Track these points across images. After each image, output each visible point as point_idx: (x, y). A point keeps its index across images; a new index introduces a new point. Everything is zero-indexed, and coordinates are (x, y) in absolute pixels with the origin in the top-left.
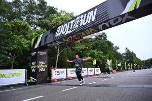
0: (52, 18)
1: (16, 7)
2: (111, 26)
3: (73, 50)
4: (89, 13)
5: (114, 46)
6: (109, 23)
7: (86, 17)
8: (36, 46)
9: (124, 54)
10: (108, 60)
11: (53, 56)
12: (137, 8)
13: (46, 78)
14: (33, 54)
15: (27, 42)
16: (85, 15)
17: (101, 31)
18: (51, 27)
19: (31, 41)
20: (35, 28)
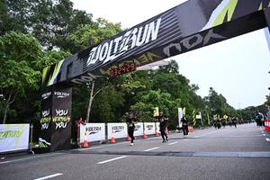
1: (16, 9)
2: (184, 50)
3: (118, 89)
4: (147, 26)
5: (190, 84)
7: (142, 33)
8: (51, 82)
9: (207, 98)
10: (180, 109)
11: (83, 100)
12: (229, 20)
13: (69, 141)
14: (45, 96)
15: (35, 73)
16: (141, 29)
17: (167, 57)
18: (79, 48)
19: (42, 72)
20: (50, 48)
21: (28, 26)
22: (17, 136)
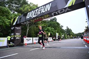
2: (59, 14)
3: (37, 27)
4: (46, 6)
5: (60, 25)
8: (14, 24)
9: (66, 30)
10: (57, 33)
11: (25, 30)
12: (73, 4)
14: (12, 28)
15: (9, 21)
16: (44, 6)
17: (53, 16)
18: (24, 13)
19: (11, 20)
20: (14, 12)
21: (6, 4)
22: (3, 41)
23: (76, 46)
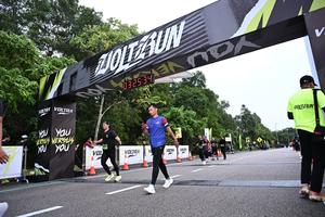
0: (90, 34)
1: (7, 3)
2: (212, 60)
3: (133, 105)
4: (168, 30)
5: (219, 100)
6: (209, 54)
7: (162, 38)
8: (50, 96)
9: (238, 117)
10: (206, 130)
11: (89, 119)
12: (264, 26)
14: (43, 112)
15: (30, 84)
16: (161, 33)
17: (191, 68)
18: (86, 54)
19: (39, 83)
20: (50, 54)
21: (22, 24)
23: (276, 178)
